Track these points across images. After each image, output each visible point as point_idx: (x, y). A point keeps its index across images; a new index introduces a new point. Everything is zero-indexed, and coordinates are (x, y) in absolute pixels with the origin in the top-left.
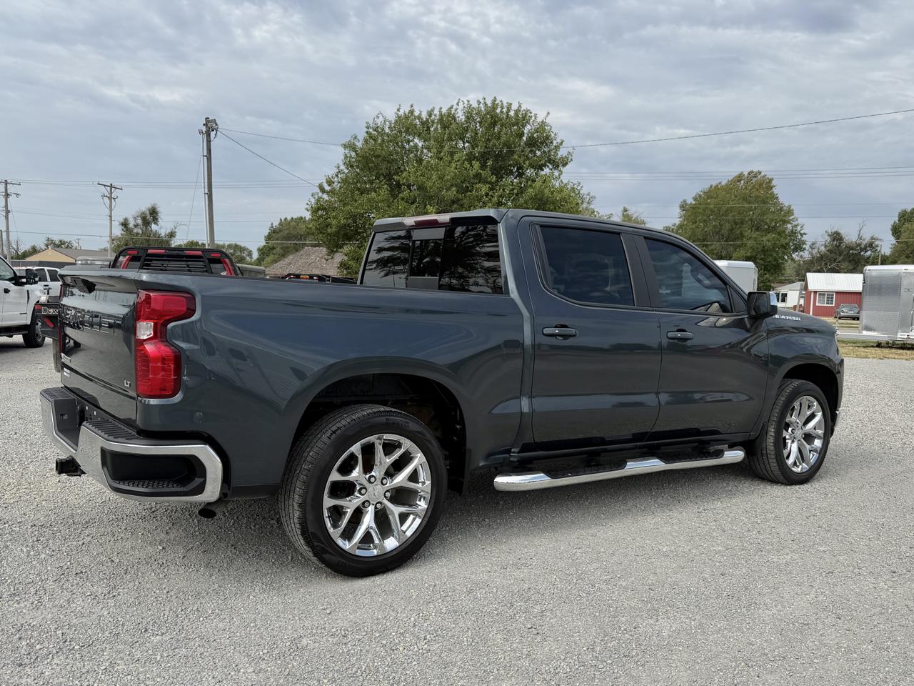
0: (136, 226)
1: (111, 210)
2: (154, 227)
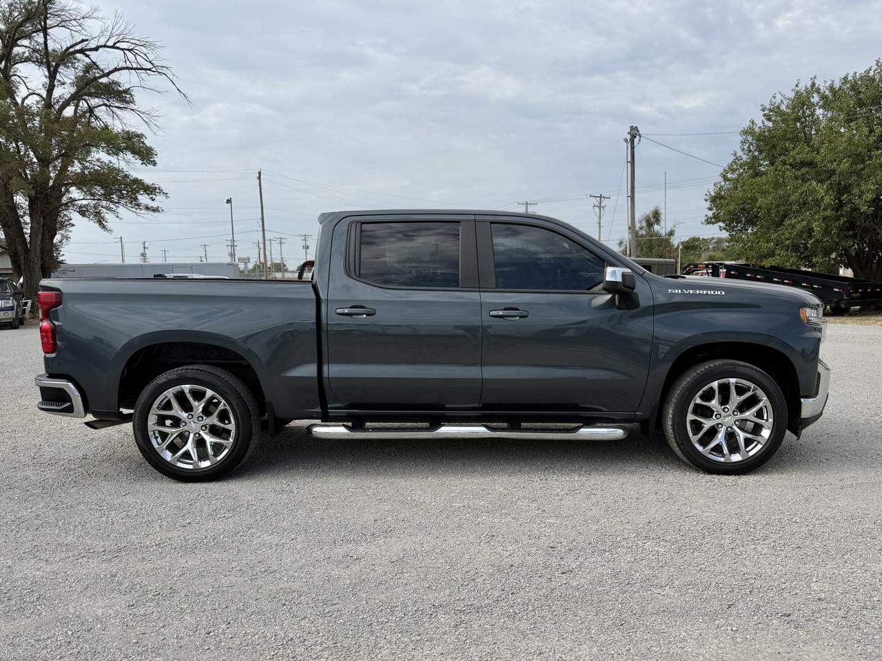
0: (641, 228)
1: (600, 218)
2: (656, 227)
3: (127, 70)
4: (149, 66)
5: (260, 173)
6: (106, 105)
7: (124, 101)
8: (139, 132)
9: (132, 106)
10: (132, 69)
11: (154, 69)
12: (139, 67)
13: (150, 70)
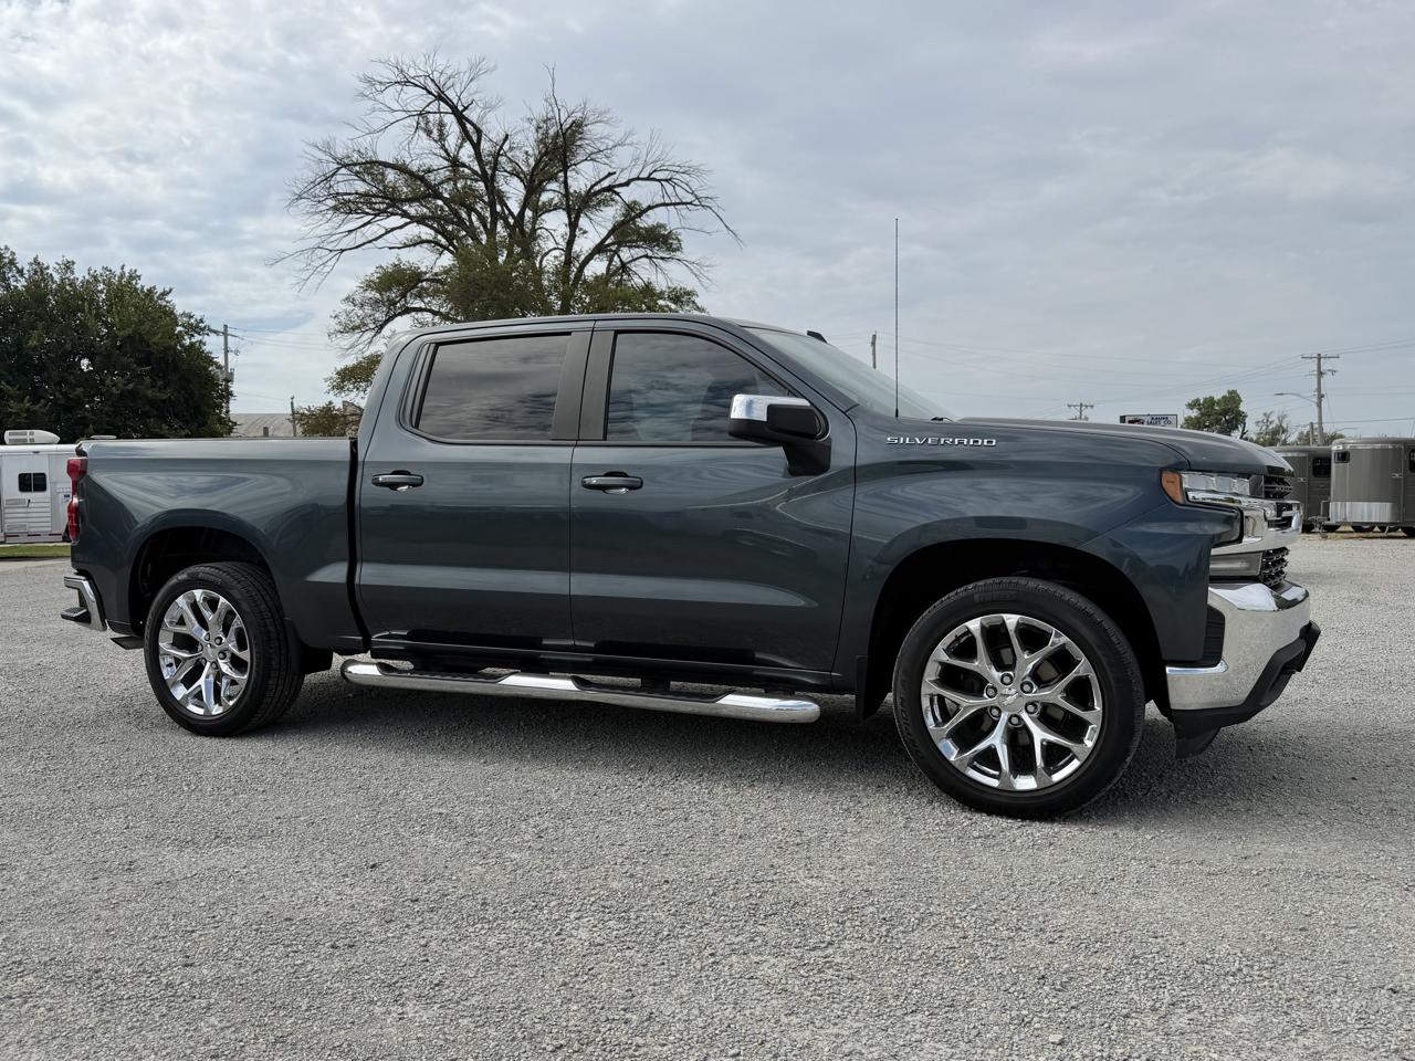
3: (663, 207)
4: (690, 198)
5: (874, 337)
6: (646, 256)
7: (670, 249)
8: (689, 289)
9: (678, 255)
10: (672, 204)
11: (696, 202)
12: (678, 201)
13: (691, 203)
